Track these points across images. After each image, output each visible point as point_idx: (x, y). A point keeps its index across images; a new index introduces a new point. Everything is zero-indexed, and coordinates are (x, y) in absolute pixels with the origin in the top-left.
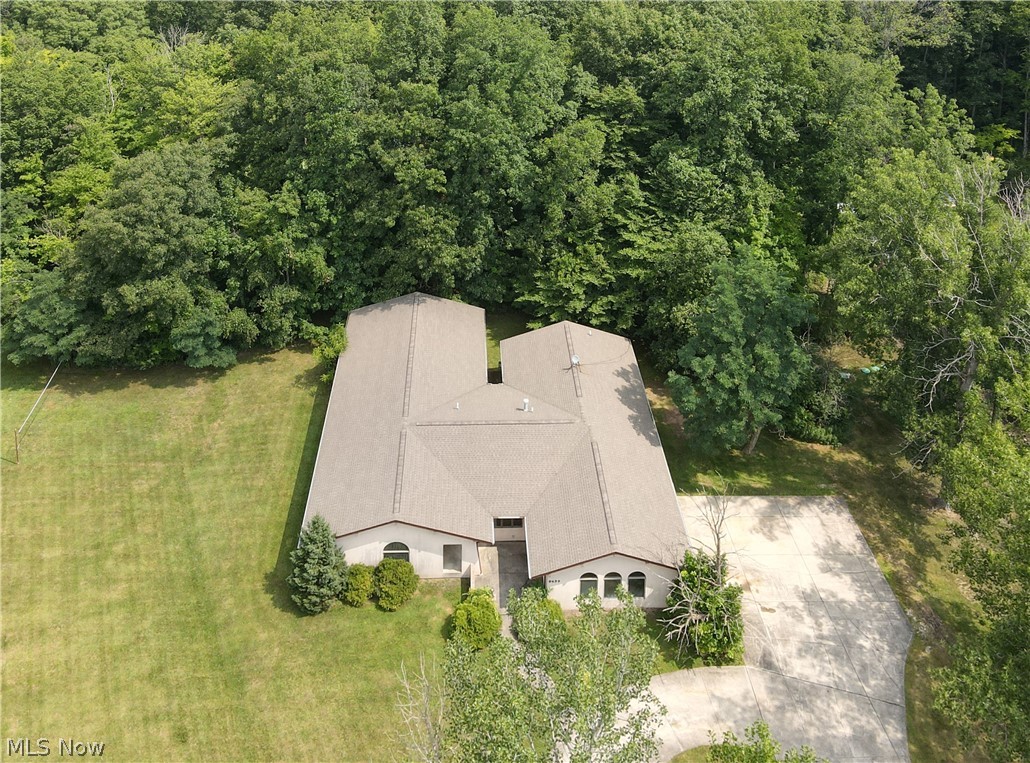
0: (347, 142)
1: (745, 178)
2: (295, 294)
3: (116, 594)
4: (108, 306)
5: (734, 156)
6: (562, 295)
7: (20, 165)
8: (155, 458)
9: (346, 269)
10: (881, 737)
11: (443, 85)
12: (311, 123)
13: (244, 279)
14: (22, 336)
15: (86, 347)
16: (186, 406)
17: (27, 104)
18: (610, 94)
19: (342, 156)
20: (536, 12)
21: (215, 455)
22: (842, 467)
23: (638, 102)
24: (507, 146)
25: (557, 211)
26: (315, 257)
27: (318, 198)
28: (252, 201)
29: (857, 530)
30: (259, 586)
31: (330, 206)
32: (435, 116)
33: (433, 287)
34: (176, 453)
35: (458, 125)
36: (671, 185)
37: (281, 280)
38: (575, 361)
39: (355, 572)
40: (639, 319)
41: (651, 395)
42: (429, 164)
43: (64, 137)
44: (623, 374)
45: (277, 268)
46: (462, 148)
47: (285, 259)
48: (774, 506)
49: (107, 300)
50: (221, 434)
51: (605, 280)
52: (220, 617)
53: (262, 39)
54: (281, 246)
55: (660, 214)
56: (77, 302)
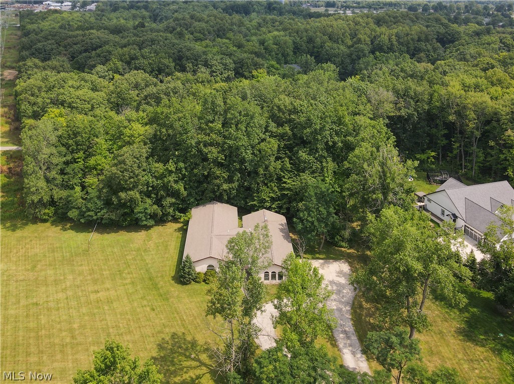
0: (192, 144)
1: (324, 160)
2: (174, 200)
3: (128, 281)
4: (114, 201)
5: (321, 152)
6: (263, 201)
7: (76, 156)
8: (132, 251)
9: (190, 192)
10: (344, 309)
11: (224, 125)
12: (178, 138)
13: (157, 194)
14: (85, 212)
15: (106, 216)
16: (139, 237)
17: (78, 133)
18: (280, 130)
19: (190, 149)
20: (256, 100)
21: (151, 250)
22: (349, 254)
23: (290, 133)
24: (245, 147)
25: (261, 171)
26: (180, 187)
27: (181, 165)
28: (159, 167)
29: (350, 268)
30: (170, 279)
31: (186, 168)
32: (220, 137)
33: (219, 199)
34: (138, 250)
35: (228, 139)
36: (300, 162)
37: (168, 195)
38: (266, 219)
39: (199, 273)
40: (288, 209)
41: (291, 235)
42: (219, 152)
43: (91, 145)
44: (282, 225)
45: (169, 190)
46: (230, 147)
47: (171, 186)
48: (325, 262)
49: (114, 199)
50: (152, 245)
51: (277, 195)
52: (159, 286)
53: (159, 110)
54: (170, 181)
55: (296, 173)
56: (103, 200)
